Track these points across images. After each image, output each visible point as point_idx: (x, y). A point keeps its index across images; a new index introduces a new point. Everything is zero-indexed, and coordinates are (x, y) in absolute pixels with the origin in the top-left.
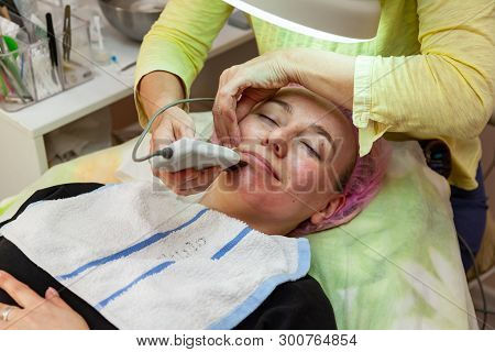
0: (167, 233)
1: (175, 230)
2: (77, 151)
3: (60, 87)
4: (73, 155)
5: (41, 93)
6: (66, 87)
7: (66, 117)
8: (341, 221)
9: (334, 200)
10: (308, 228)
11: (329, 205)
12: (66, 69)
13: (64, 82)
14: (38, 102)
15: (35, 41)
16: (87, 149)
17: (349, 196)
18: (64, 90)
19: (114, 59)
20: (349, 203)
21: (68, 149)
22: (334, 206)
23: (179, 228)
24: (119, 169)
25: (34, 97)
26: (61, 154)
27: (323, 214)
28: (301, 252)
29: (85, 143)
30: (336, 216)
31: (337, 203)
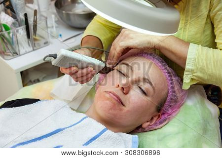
0: (64, 129)
1: (68, 127)
2: (40, 79)
3: (31, 49)
4: (38, 81)
5: (22, 51)
6: (35, 48)
7: (33, 63)
8: (157, 127)
9: (155, 116)
11: (152, 119)
12: (35, 40)
13: (34, 46)
14: (20, 55)
15: (21, 26)
16: (45, 79)
17: (163, 114)
18: (34, 50)
19: (61, 35)
20: (163, 117)
21: (36, 78)
22: (155, 119)
23: (71, 126)
24: (52, 92)
25: (18, 53)
27: (149, 123)
29: (44, 75)
30: (156, 124)
31: (157, 117)
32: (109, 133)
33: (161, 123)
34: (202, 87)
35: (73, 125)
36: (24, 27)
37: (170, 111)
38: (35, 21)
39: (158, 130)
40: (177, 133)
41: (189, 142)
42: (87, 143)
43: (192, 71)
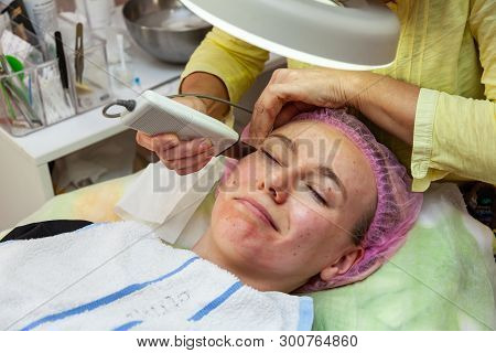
0: (145, 285)
1: (155, 281)
2: (93, 180)
3: (72, 111)
4: (89, 182)
5: (51, 117)
6: (80, 110)
7: (74, 144)
8: (356, 278)
9: (350, 254)
10: (317, 284)
11: (343, 259)
12: (81, 91)
13: (78, 104)
14: (47, 126)
15: (49, 60)
16: (102, 178)
17: (368, 248)
18: (77, 114)
19: (137, 80)
20: (368, 256)
21: (85, 177)
22: (350, 259)
23: (161, 279)
25: (43, 121)
26: (76, 183)
27: (336, 269)
28: (303, 313)
29: (103, 170)
30: (351, 271)
31: (354, 256)
32: (247, 291)
33: (363, 269)
34: (455, 186)
35: (165, 276)
36: (55, 62)
37: (384, 241)
38: (79, 50)
39: (357, 285)
40: (402, 291)
41: (428, 309)
42: (197, 317)
43: (430, 153)
